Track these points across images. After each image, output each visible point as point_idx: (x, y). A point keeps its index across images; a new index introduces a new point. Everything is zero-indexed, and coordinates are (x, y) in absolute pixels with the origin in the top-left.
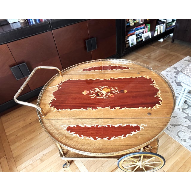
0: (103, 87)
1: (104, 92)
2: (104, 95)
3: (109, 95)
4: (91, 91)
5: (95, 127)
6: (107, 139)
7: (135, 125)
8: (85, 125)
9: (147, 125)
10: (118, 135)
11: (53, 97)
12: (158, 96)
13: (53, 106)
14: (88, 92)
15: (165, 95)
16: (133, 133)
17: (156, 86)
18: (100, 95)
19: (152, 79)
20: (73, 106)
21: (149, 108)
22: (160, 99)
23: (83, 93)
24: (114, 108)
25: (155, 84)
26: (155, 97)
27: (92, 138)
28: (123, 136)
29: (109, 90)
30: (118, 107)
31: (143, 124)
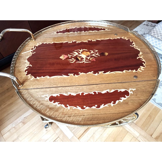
0: (81, 51)
1: (84, 56)
2: (84, 59)
3: (90, 59)
4: (69, 55)
5: (80, 94)
6: (96, 107)
7: (123, 90)
8: (69, 93)
9: (135, 89)
10: (107, 103)
11: (27, 64)
12: (140, 57)
13: (30, 74)
14: (66, 56)
15: (147, 56)
16: (123, 98)
17: (136, 48)
18: (80, 59)
19: (130, 40)
20: (53, 72)
21: (134, 71)
22: (143, 60)
23: (61, 57)
24: (97, 73)
25: (135, 45)
26: (137, 58)
27: (79, 108)
28: (113, 103)
29: (89, 53)
30: (101, 72)
31: (131, 88)
